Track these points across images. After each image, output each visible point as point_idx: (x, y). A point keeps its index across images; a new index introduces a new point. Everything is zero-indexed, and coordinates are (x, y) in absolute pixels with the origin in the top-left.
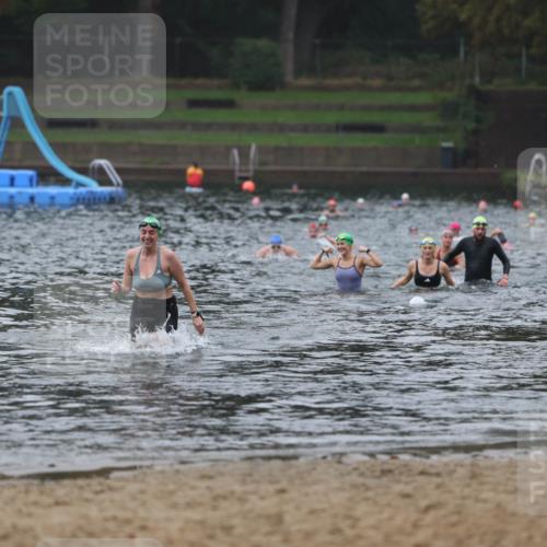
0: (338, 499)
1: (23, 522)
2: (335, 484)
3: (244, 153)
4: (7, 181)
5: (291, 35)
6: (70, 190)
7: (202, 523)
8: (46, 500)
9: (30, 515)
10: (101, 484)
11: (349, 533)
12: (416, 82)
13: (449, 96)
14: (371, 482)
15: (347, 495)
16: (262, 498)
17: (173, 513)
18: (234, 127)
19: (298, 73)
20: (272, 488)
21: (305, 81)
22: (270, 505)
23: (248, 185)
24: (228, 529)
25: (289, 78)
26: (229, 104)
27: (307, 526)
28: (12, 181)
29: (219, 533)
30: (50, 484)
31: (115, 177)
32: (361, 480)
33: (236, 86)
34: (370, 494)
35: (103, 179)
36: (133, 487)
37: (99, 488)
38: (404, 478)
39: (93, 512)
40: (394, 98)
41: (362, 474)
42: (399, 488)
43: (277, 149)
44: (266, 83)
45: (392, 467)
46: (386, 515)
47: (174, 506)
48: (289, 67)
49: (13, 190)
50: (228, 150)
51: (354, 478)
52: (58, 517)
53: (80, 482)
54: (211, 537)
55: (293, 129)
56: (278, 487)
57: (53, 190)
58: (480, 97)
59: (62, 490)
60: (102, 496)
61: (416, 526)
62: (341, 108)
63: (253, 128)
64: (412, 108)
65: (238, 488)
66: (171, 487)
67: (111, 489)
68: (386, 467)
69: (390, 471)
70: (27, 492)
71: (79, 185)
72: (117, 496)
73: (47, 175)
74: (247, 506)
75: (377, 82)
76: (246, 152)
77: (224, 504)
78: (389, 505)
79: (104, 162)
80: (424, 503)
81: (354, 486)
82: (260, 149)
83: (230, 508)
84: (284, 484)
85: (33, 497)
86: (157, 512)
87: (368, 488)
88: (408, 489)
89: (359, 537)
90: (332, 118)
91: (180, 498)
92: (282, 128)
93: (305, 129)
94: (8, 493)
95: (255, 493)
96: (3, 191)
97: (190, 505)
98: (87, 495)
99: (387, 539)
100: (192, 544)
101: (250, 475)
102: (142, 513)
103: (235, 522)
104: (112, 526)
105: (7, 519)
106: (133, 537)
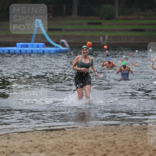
0: (131, 137)
1: (42, 143)
2: (130, 132)
3: (104, 38)
4: (36, 46)
5: (117, 4)
6: (54, 49)
7: (92, 143)
8: (48, 137)
9: (43, 141)
10: (63, 132)
11: (134, 146)
12: (154, 17)
14: (141, 132)
15: (134, 135)
16: (109, 136)
17: (84, 141)
18: (101, 30)
19: (119, 15)
20: (112, 134)
21: (121, 17)
22: (112, 138)
23: (105, 47)
24: (100, 145)
25: (117, 16)
26: (99, 24)
27: (122, 144)
28: (38, 46)
29: (97, 146)
30: (49, 132)
31: (67, 45)
32: (138, 131)
33: (102, 19)
34: (140, 135)
36: (72, 133)
37: (63, 134)
39: (61, 140)
40: (147, 22)
41: (138, 130)
43: (113, 37)
44: (110, 17)
45: (147, 128)
46: (145, 141)
47: (84, 139)
48: (117, 13)
49: (38, 49)
51: (136, 131)
52: (52, 142)
53: (58, 132)
54: (95, 147)
55: (118, 31)
56: (114, 133)
57: (49, 49)
59: (52, 134)
60: (63, 136)
62: (132, 24)
63: (106, 30)
64: (152, 24)
65: (102, 134)
66: (83, 133)
67: (66, 134)
68: (145, 127)
70: (42, 134)
71: (57, 47)
72: (68, 136)
73: (48, 45)
74: (105, 139)
75: (142, 17)
76: (105, 37)
77: (99, 138)
79: (64, 41)
81: (136, 133)
82: (109, 37)
83: (100, 139)
84: (115, 132)
85: (44, 136)
86: (79, 140)
87: (140, 134)
89: (137, 147)
90: (129, 27)
91: (86, 136)
92: (115, 31)
93: (122, 31)
94: (37, 135)
95: (107, 135)
96: (35, 49)
97: (89, 138)
98: (60, 135)
99: (145, 148)
100: (89, 149)
101: (106, 130)
102: (75, 140)
103: (102, 143)
104: (66, 144)
105: (37, 142)
106: (72, 147)
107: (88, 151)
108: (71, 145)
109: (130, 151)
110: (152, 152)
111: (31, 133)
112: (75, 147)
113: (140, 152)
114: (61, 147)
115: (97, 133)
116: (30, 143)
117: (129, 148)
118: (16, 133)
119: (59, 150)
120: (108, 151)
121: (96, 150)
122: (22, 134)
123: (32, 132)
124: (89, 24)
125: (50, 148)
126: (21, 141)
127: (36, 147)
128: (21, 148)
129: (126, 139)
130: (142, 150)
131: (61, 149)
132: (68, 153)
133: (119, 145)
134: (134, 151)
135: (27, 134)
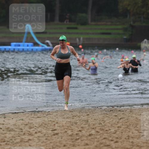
0: (101, 117)
1: (31, 122)
2: (100, 113)
3: (79, 39)
4: (27, 45)
5: (90, 13)
6: (41, 48)
7: (70, 122)
8: (35, 116)
9: (32, 120)
11: (103, 124)
12: (118, 23)
13: (125, 26)
15: (103, 116)
16: (84, 116)
17: (64, 120)
18: (77, 33)
19: (92, 21)
20: (86, 114)
21: (93, 23)
22: (86, 118)
23: (80, 46)
24: (76, 123)
25: (90, 22)
26: (76, 28)
27: (93, 123)
28: (28, 46)
29: (74, 124)
30: (36, 113)
31: (51, 45)
32: (106, 112)
33: (78, 24)
34: (108, 115)
35: (48, 45)
36: (55, 114)
37: (47, 114)
38: (115, 112)
39: (46, 119)
40: (113, 27)
41: (106, 111)
42: (114, 114)
43: (87, 38)
44: (84, 23)
45: (113, 110)
46: (111, 120)
47: (64, 118)
48: (89, 20)
49: (28, 48)
50: (76, 39)
51: (104, 112)
52: (38, 120)
54: (72, 125)
55: (90, 34)
57: (37, 48)
58: (132, 27)
59: (39, 114)
60: (48, 116)
61: (118, 123)
62: (101, 29)
63: (82, 34)
64: (117, 29)
65: (78, 114)
66: (63, 114)
67: (50, 114)
69: (112, 110)
70: (31, 115)
71: (43, 46)
72: (51, 116)
73: (36, 44)
74: (80, 118)
75: (109, 23)
78: (112, 118)
79: (48, 41)
80: (120, 118)
81: (104, 114)
82: (83, 39)
83: (76, 119)
84: (88, 113)
85: (33, 116)
86: (60, 119)
87: (107, 114)
88: (116, 114)
89: (105, 125)
90: (99, 31)
91: (65, 116)
92: (88, 34)
93: (93, 34)
94: (27, 115)
95: (82, 115)
96: (26, 48)
97: (67, 118)
98: (44, 116)
99: (112, 125)
100: (68, 127)
101: (81, 111)
102: (57, 120)
103: (78, 122)
104: (50, 122)
105: (27, 121)
106: (55, 125)
107: (67, 128)
108: (54, 123)
109: (100, 128)
110: (117, 129)
111: (22, 114)
112: (56, 125)
113: (107, 129)
114: (46, 124)
115: (74, 113)
116: (22, 121)
117: (99, 125)
118: (11, 114)
119: (45, 127)
120: (82, 128)
121: (73, 127)
122: (15, 114)
123: (23, 112)
124: (68, 28)
125: (37, 125)
126: (14, 120)
127: (26, 125)
128: (15, 125)
129: (97, 118)
130: (109, 127)
131: (46, 126)
132: (51, 130)
133: (91, 123)
134: (103, 128)
135: (19, 114)
